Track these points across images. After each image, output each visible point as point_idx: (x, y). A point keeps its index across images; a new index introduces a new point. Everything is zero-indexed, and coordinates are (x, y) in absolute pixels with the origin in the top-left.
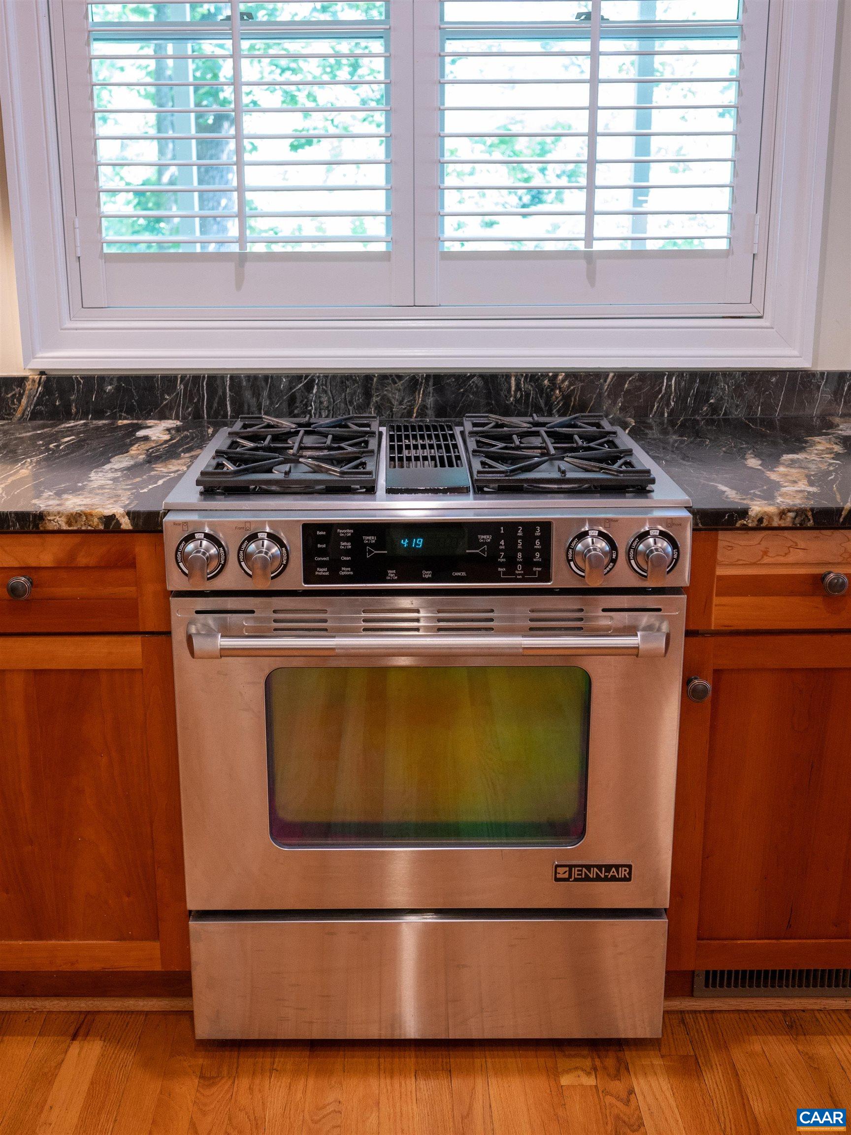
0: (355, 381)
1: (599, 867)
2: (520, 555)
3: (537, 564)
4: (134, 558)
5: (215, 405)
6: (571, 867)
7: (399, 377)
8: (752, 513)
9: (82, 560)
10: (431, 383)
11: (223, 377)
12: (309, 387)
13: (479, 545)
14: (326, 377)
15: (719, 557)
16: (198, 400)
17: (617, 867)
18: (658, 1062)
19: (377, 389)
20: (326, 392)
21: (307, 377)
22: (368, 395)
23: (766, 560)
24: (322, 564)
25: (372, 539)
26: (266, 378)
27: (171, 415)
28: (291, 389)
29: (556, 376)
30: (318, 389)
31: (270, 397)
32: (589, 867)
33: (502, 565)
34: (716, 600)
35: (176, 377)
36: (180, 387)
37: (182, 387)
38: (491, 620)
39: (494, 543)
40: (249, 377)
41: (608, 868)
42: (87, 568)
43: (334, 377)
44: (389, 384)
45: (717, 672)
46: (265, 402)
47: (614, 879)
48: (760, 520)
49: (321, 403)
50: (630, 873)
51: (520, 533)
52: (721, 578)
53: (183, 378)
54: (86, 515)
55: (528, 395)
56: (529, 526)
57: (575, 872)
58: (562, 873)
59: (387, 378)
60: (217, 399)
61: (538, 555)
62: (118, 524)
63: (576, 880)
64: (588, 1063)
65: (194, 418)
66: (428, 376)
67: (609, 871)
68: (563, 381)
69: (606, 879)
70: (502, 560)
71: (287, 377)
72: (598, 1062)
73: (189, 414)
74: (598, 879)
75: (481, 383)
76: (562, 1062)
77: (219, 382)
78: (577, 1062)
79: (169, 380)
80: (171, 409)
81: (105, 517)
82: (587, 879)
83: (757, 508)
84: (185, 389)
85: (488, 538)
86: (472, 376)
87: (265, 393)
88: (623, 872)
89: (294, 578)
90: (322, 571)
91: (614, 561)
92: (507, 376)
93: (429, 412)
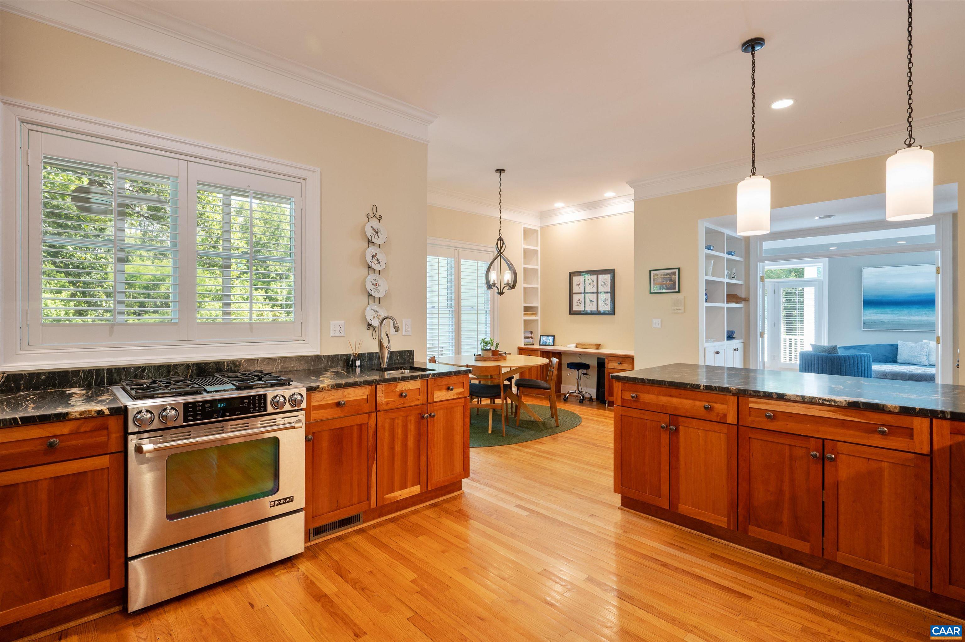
0: (164, 367)
1: (283, 499)
2: (257, 405)
3: (262, 407)
4: (108, 425)
5: (99, 380)
6: (275, 501)
7: (182, 365)
8: (320, 387)
9: (83, 430)
10: (195, 366)
11: (103, 370)
12: (144, 370)
13: (244, 403)
14: (151, 366)
15: (312, 400)
16: (91, 379)
17: (289, 498)
18: (304, 560)
19: (173, 370)
20: (151, 372)
21: (142, 367)
22: (169, 372)
23: (325, 399)
24: (190, 416)
25: (209, 405)
26: (124, 368)
27: (76, 386)
28: (135, 372)
29: (241, 361)
30: (148, 371)
31: (125, 375)
32: (280, 500)
33: (251, 408)
34: (312, 412)
35: (79, 371)
36: (82, 374)
37: (83, 374)
38: (248, 426)
39: (249, 401)
40: (116, 369)
41: (286, 499)
42: (85, 432)
43: (155, 366)
44: (178, 367)
45: (314, 433)
46: (123, 377)
47: (288, 502)
48: (323, 388)
49: (149, 376)
50: (293, 499)
51: (257, 398)
52: (313, 406)
53: (83, 371)
54: (89, 411)
55: (231, 368)
56: (260, 396)
57: (276, 502)
58: (272, 504)
59: (176, 366)
60: (100, 378)
61: (263, 404)
62: (104, 413)
63: (277, 505)
64: (282, 568)
65: (88, 386)
66: (194, 364)
67: (286, 500)
68: (244, 362)
69: (286, 503)
70: (251, 407)
71: (134, 367)
72: (285, 567)
73: (85, 385)
74: (284, 503)
75: (214, 365)
76: (273, 570)
77: (101, 371)
78: (279, 568)
79: (76, 372)
80: (77, 383)
81: (98, 411)
82: (280, 504)
83: (321, 386)
84: (84, 375)
85: (247, 401)
86: (210, 363)
87: (124, 374)
88: (291, 499)
89: (181, 422)
90: (190, 418)
91: (285, 403)
92: (224, 362)
93: (194, 376)
